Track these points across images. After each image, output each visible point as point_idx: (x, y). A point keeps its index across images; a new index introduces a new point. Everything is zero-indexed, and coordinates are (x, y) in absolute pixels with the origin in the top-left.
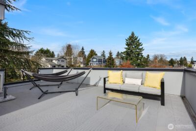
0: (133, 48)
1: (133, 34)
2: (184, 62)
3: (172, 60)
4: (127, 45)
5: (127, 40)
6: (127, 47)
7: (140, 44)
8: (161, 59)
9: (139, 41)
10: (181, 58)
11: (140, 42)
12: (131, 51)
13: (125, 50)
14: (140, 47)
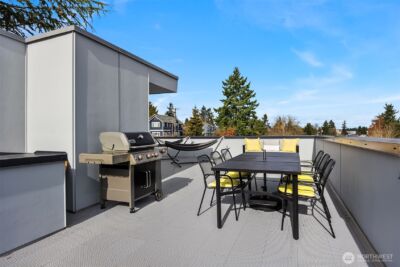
0: (237, 100)
1: (236, 72)
2: (331, 130)
3: (309, 125)
4: (226, 94)
5: (225, 84)
6: (225, 98)
7: (250, 94)
8: (290, 123)
9: (248, 86)
10: (326, 123)
11: (250, 89)
12: (234, 107)
13: (222, 105)
14: (252, 100)
